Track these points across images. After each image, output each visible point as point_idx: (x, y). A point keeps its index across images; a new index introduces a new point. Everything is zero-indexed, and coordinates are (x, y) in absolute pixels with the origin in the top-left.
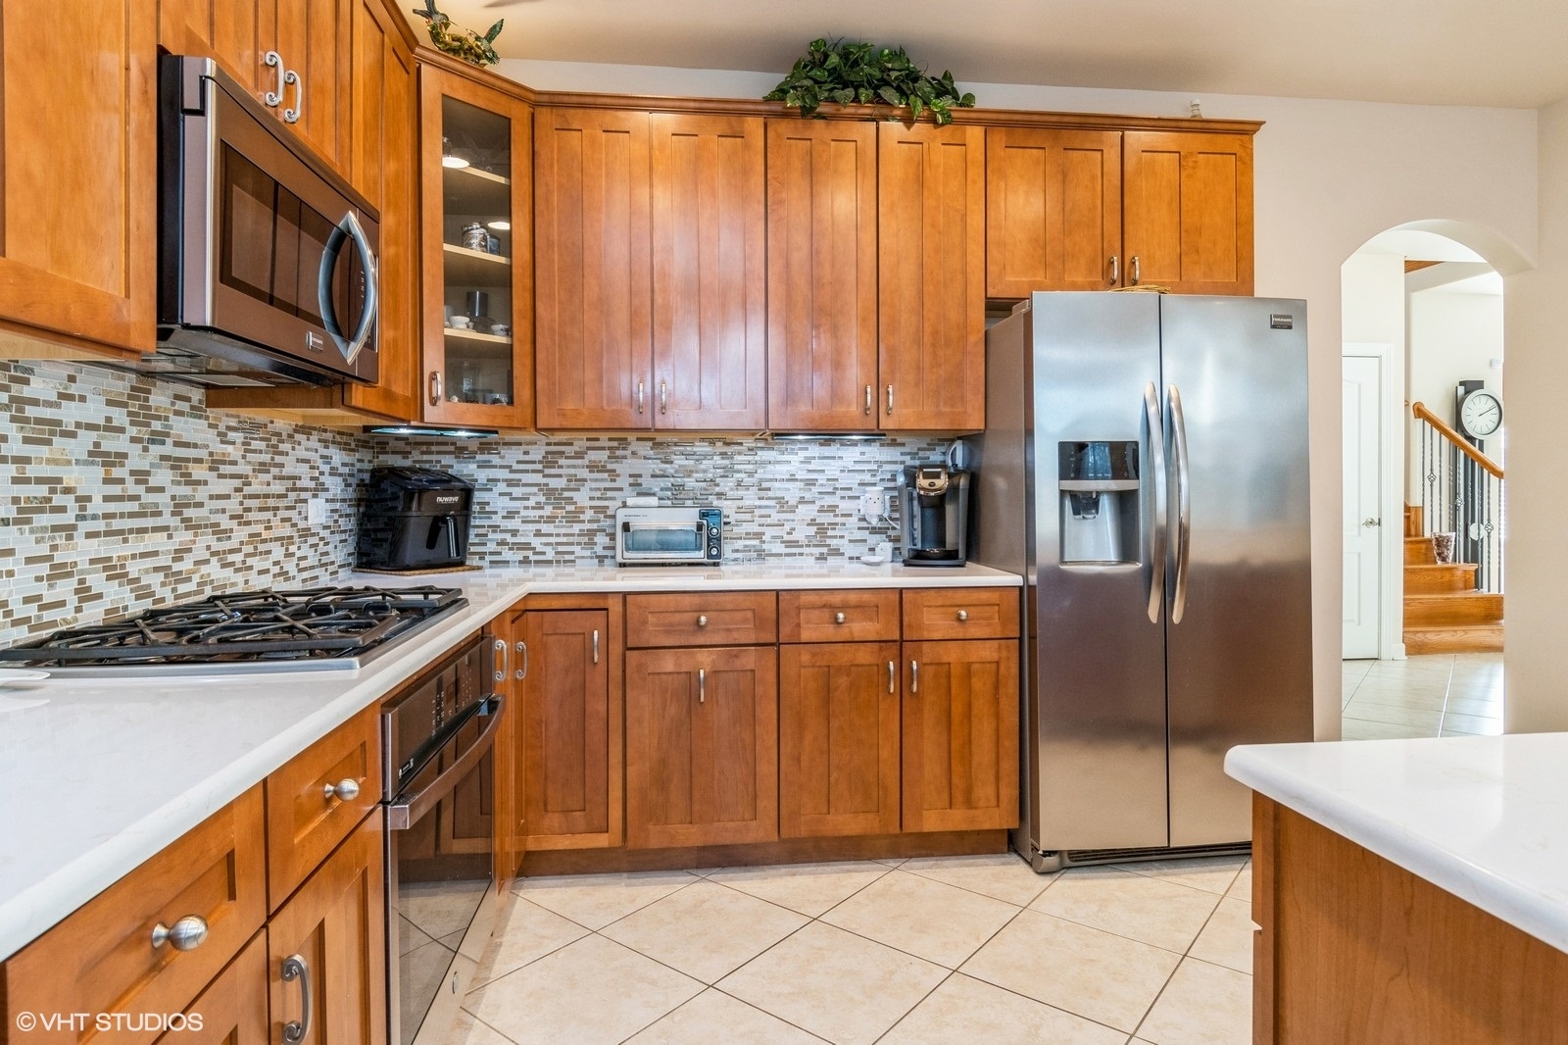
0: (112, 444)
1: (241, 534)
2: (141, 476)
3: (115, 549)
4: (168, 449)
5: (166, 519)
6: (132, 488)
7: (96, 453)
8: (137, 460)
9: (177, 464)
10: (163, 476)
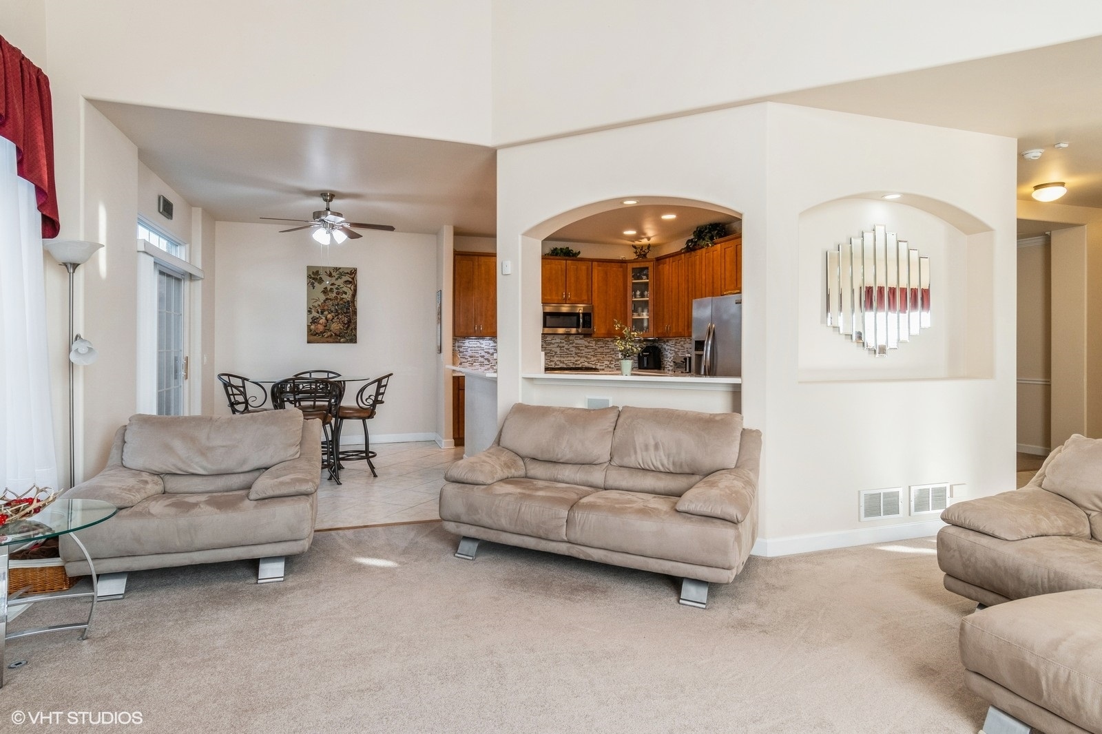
0: (561, 345)
1: (593, 359)
2: (567, 349)
3: (562, 359)
4: (574, 345)
5: (574, 355)
6: (565, 350)
7: (558, 346)
8: (566, 346)
9: (576, 347)
10: (573, 349)
